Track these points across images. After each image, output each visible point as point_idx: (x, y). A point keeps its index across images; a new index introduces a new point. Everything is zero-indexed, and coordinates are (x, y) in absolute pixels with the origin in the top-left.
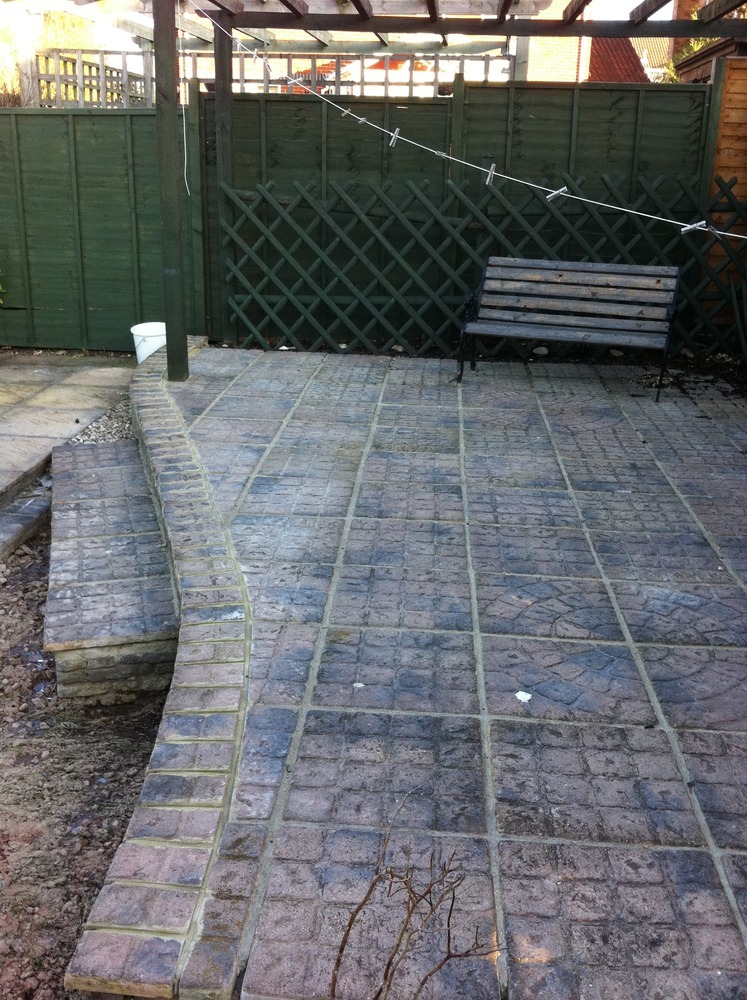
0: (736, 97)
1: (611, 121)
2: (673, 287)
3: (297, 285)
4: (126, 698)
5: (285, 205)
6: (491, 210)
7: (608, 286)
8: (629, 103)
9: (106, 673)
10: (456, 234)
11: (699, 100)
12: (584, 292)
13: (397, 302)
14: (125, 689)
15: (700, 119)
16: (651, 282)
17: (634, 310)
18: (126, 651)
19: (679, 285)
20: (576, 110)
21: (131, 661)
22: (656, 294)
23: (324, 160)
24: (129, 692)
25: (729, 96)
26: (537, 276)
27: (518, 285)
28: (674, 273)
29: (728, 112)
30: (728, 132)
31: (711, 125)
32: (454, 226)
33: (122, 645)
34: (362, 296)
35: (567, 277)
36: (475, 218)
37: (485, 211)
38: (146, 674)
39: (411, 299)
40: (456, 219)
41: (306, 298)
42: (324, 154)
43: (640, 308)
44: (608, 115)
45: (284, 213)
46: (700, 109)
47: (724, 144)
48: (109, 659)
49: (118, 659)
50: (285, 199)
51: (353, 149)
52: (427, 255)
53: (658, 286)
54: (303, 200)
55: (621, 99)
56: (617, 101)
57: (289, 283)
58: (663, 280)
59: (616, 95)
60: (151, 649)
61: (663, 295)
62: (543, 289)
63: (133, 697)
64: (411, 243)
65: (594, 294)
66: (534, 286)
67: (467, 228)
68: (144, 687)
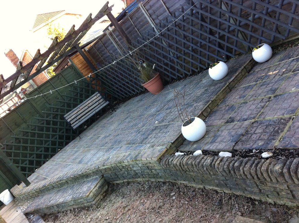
0: (77, 63)
1: (60, 82)
2: (100, 95)
3: (28, 156)
4: (104, 194)
5: (13, 143)
6: (55, 111)
7: (89, 103)
8: (60, 76)
9: (98, 193)
10: (52, 119)
11: (72, 68)
12: (86, 107)
13: (51, 141)
14: (103, 193)
15: (75, 70)
16: (95, 97)
17: (97, 103)
18: (98, 186)
19: (100, 94)
20: (52, 84)
21: (100, 187)
22: (98, 98)
23: (11, 130)
24: (104, 193)
25: (76, 64)
26: (76, 112)
27: (74, 116)
28: (98, 93)
29: (78, 66)
30: (81, 69)
31: (77, 70)
32: (50, 118)
33: (96, 186)
34: (43, 146)
35: (81, 108)
36: (53, 114)
37: (54, 111)
38: (103, 188)
39: (54, 138)
40: (50, 117)
41: (32, 156)
42: (10, 128)
43: (98, 102)
44: (59, 81)
45: (14, 144)
46: (73, 69)
47: (82, 72)
48: (96, 190)
49: (98, 188)
50: (11, 141)
51: (16, 123)
52: (50, 128)
53: (97, 97)
54: (16, 138)
55: (59, 77)
56: (58, 78)
57: (26, 157)
58: (97, 95)
59: (57, 77)
60: (100, 183)
61: (99, 97)
62: (79, 113)
63: (105, 193)
64: (45, 128)
65: (88, 106)
66: (77, 114)
67: (53, 117)
68: (105, 190)
